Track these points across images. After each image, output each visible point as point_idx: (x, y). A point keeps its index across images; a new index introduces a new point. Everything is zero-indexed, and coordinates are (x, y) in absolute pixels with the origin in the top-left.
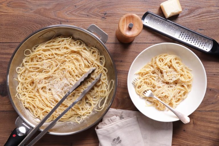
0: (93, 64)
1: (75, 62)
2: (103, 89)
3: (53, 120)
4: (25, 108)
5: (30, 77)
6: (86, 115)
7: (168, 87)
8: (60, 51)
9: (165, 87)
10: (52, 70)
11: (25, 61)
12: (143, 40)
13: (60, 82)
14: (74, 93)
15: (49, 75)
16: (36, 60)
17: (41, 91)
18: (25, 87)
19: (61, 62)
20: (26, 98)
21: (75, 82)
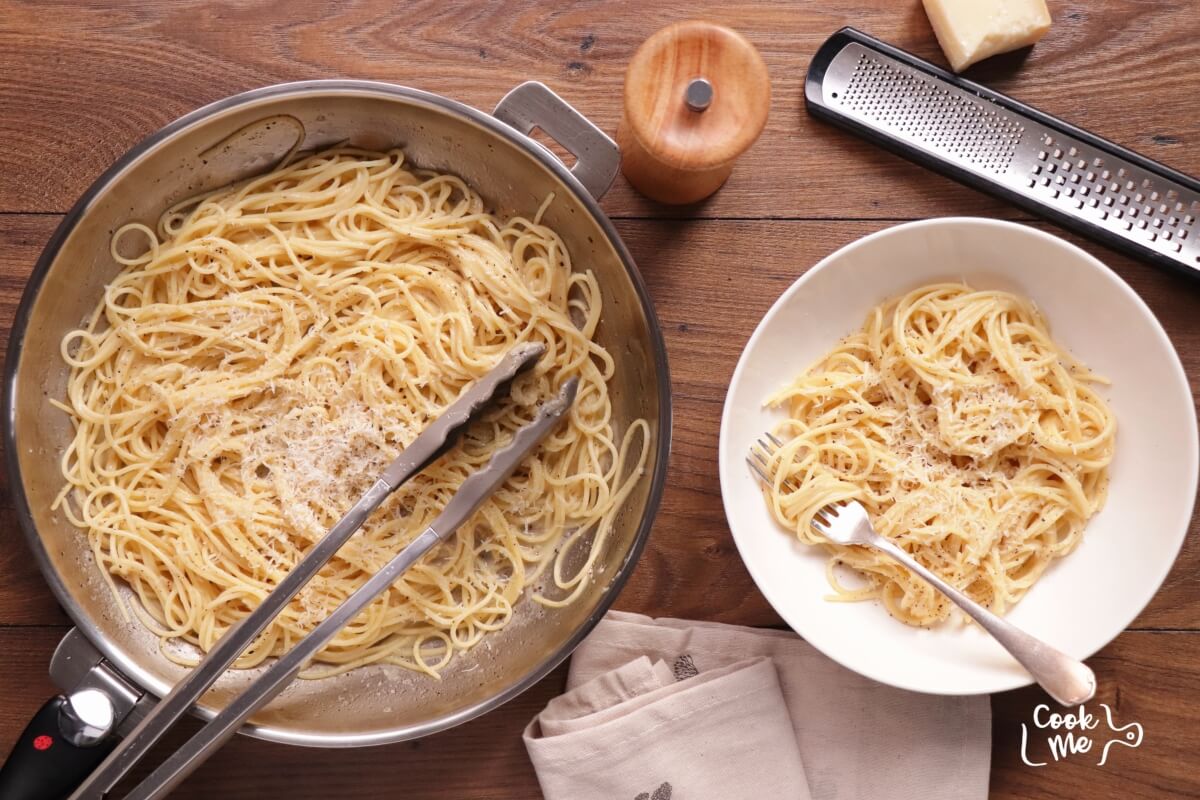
0: (524, 326)
1: (417, 308)
2: (584, 474)
3: (278, 653)
4: (109, 580)
5: (143, 392)
6: (477, 629)
7: (966, 485)
8: (330, 236)
9: (945, 484)
10: (277, 351)
11: (115, 296)
12: (812, 201)
13: (324, 428)
14: (410, 498)
15: (261, 384)
16: (184, 291)
17: (208, 480)
18: (111, 455)
19: (334, 309)
20: (115, 518)
21: (418, 426)
